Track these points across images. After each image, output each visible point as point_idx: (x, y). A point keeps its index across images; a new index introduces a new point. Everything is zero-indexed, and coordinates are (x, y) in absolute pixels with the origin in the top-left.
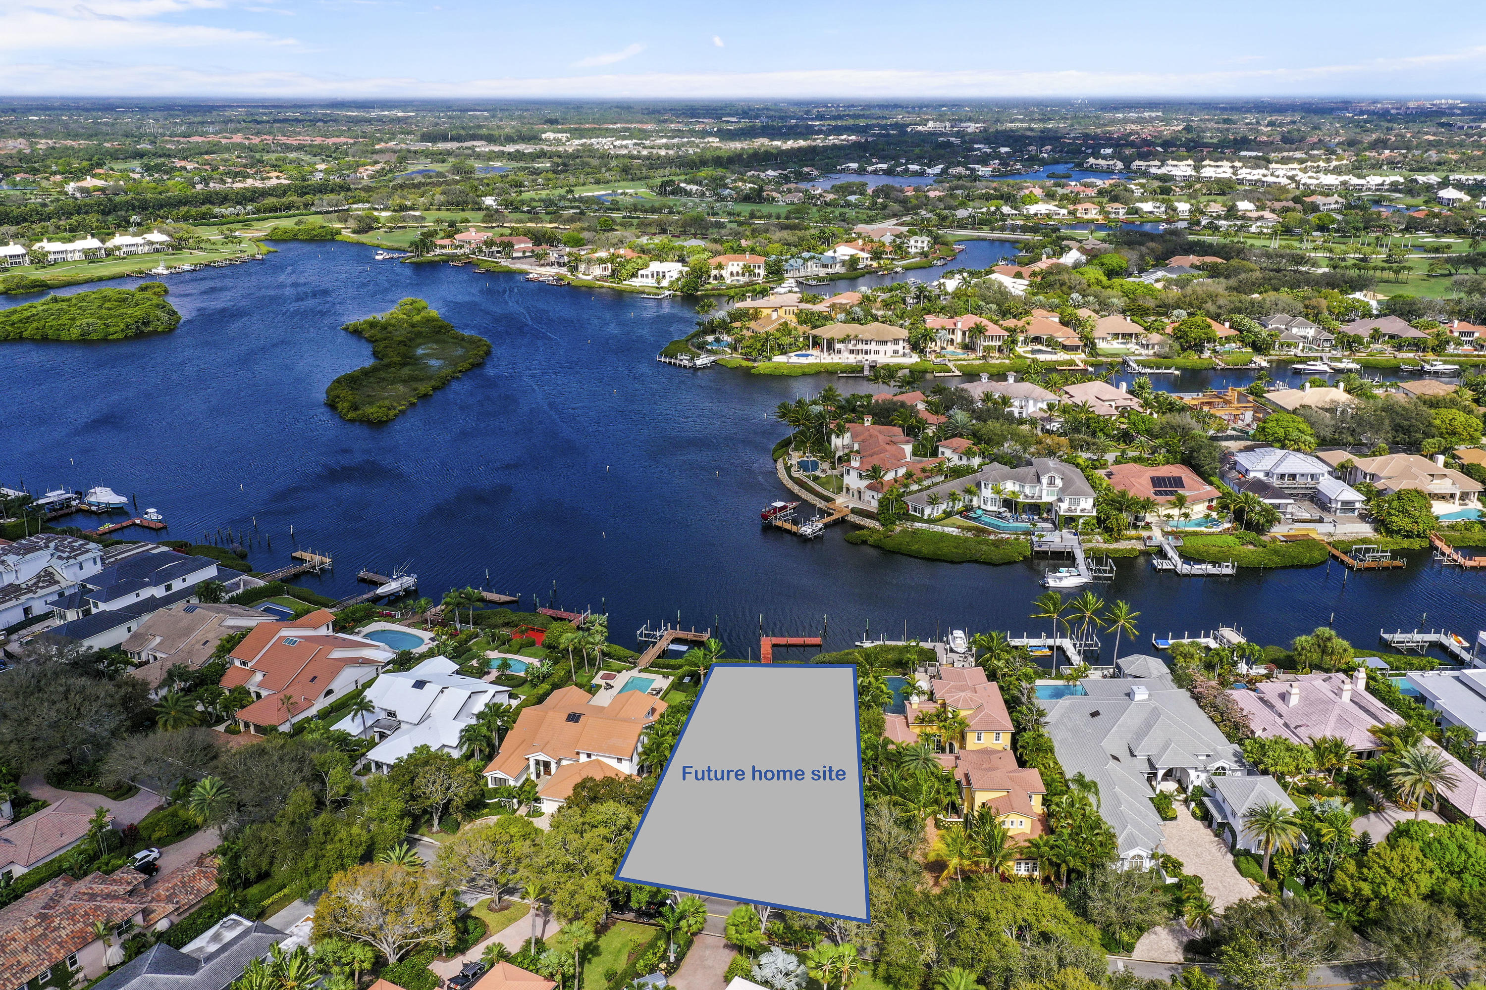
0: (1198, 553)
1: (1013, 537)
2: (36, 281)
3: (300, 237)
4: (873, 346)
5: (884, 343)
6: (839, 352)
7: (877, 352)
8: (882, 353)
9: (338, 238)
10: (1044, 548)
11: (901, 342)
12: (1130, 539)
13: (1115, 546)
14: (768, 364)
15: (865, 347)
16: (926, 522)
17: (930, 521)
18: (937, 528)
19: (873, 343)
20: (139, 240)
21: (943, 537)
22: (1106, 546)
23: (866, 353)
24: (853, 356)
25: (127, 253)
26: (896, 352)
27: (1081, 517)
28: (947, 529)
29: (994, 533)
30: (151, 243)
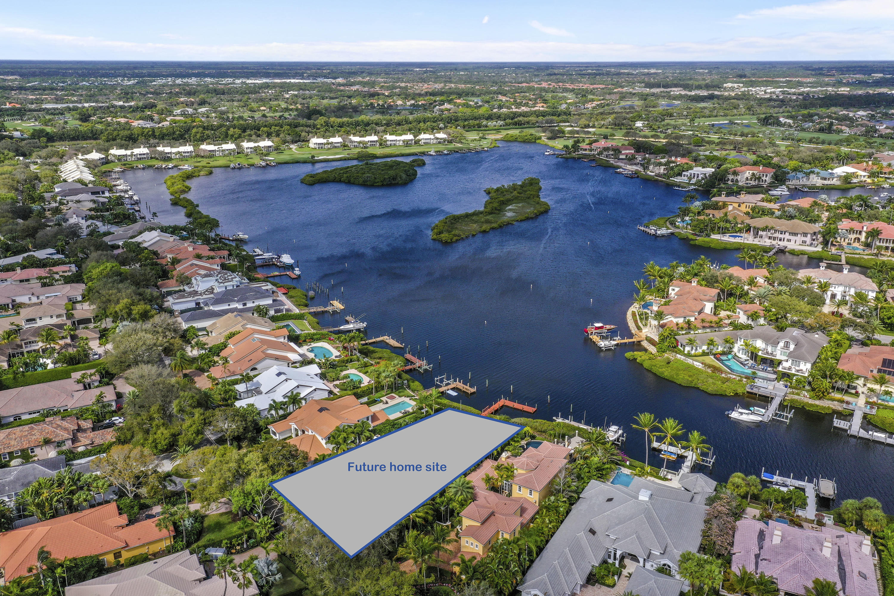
0: (883, 423)
1: (738, 378)
2: (372, 154)
3: (519, 140)
4: (787, 236)
5: (796, 234)
6: (761, 237)
7: (789, 240)
8: (793, 242)
9: (538, 141)
10: (755, 391)
11: (809, 236)
12: (833, 400)
13: (817, 402)
14: (707, 239)
15: (782, 236)
16: (685, 355)
17: (689, 355)
18: (690, 361)
19: (787, 234)
20: (432, 137)
21: (690, 368)
22: (810, 401)
23: (780, 240)
24: (770, 241)
25: (425, 143)
26: (804, 242)
27: (795, 375)
28: (695, 363)
29: (726, 373)
30: (437, 139)
